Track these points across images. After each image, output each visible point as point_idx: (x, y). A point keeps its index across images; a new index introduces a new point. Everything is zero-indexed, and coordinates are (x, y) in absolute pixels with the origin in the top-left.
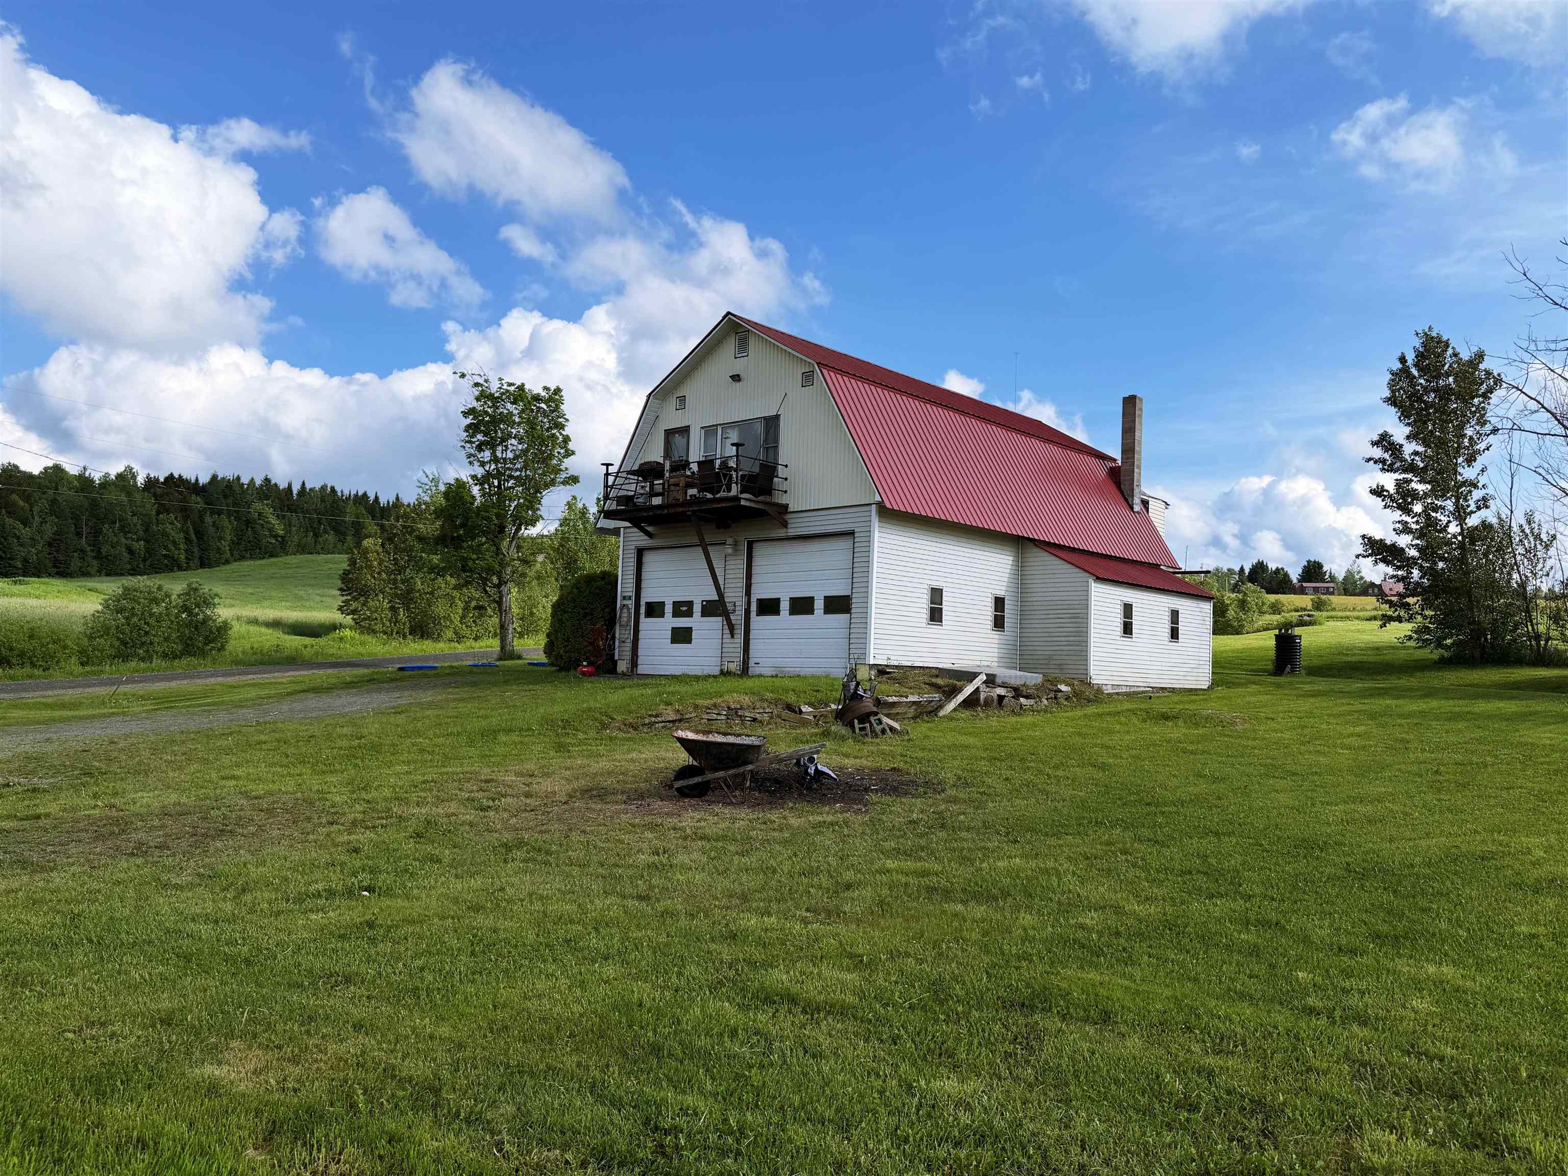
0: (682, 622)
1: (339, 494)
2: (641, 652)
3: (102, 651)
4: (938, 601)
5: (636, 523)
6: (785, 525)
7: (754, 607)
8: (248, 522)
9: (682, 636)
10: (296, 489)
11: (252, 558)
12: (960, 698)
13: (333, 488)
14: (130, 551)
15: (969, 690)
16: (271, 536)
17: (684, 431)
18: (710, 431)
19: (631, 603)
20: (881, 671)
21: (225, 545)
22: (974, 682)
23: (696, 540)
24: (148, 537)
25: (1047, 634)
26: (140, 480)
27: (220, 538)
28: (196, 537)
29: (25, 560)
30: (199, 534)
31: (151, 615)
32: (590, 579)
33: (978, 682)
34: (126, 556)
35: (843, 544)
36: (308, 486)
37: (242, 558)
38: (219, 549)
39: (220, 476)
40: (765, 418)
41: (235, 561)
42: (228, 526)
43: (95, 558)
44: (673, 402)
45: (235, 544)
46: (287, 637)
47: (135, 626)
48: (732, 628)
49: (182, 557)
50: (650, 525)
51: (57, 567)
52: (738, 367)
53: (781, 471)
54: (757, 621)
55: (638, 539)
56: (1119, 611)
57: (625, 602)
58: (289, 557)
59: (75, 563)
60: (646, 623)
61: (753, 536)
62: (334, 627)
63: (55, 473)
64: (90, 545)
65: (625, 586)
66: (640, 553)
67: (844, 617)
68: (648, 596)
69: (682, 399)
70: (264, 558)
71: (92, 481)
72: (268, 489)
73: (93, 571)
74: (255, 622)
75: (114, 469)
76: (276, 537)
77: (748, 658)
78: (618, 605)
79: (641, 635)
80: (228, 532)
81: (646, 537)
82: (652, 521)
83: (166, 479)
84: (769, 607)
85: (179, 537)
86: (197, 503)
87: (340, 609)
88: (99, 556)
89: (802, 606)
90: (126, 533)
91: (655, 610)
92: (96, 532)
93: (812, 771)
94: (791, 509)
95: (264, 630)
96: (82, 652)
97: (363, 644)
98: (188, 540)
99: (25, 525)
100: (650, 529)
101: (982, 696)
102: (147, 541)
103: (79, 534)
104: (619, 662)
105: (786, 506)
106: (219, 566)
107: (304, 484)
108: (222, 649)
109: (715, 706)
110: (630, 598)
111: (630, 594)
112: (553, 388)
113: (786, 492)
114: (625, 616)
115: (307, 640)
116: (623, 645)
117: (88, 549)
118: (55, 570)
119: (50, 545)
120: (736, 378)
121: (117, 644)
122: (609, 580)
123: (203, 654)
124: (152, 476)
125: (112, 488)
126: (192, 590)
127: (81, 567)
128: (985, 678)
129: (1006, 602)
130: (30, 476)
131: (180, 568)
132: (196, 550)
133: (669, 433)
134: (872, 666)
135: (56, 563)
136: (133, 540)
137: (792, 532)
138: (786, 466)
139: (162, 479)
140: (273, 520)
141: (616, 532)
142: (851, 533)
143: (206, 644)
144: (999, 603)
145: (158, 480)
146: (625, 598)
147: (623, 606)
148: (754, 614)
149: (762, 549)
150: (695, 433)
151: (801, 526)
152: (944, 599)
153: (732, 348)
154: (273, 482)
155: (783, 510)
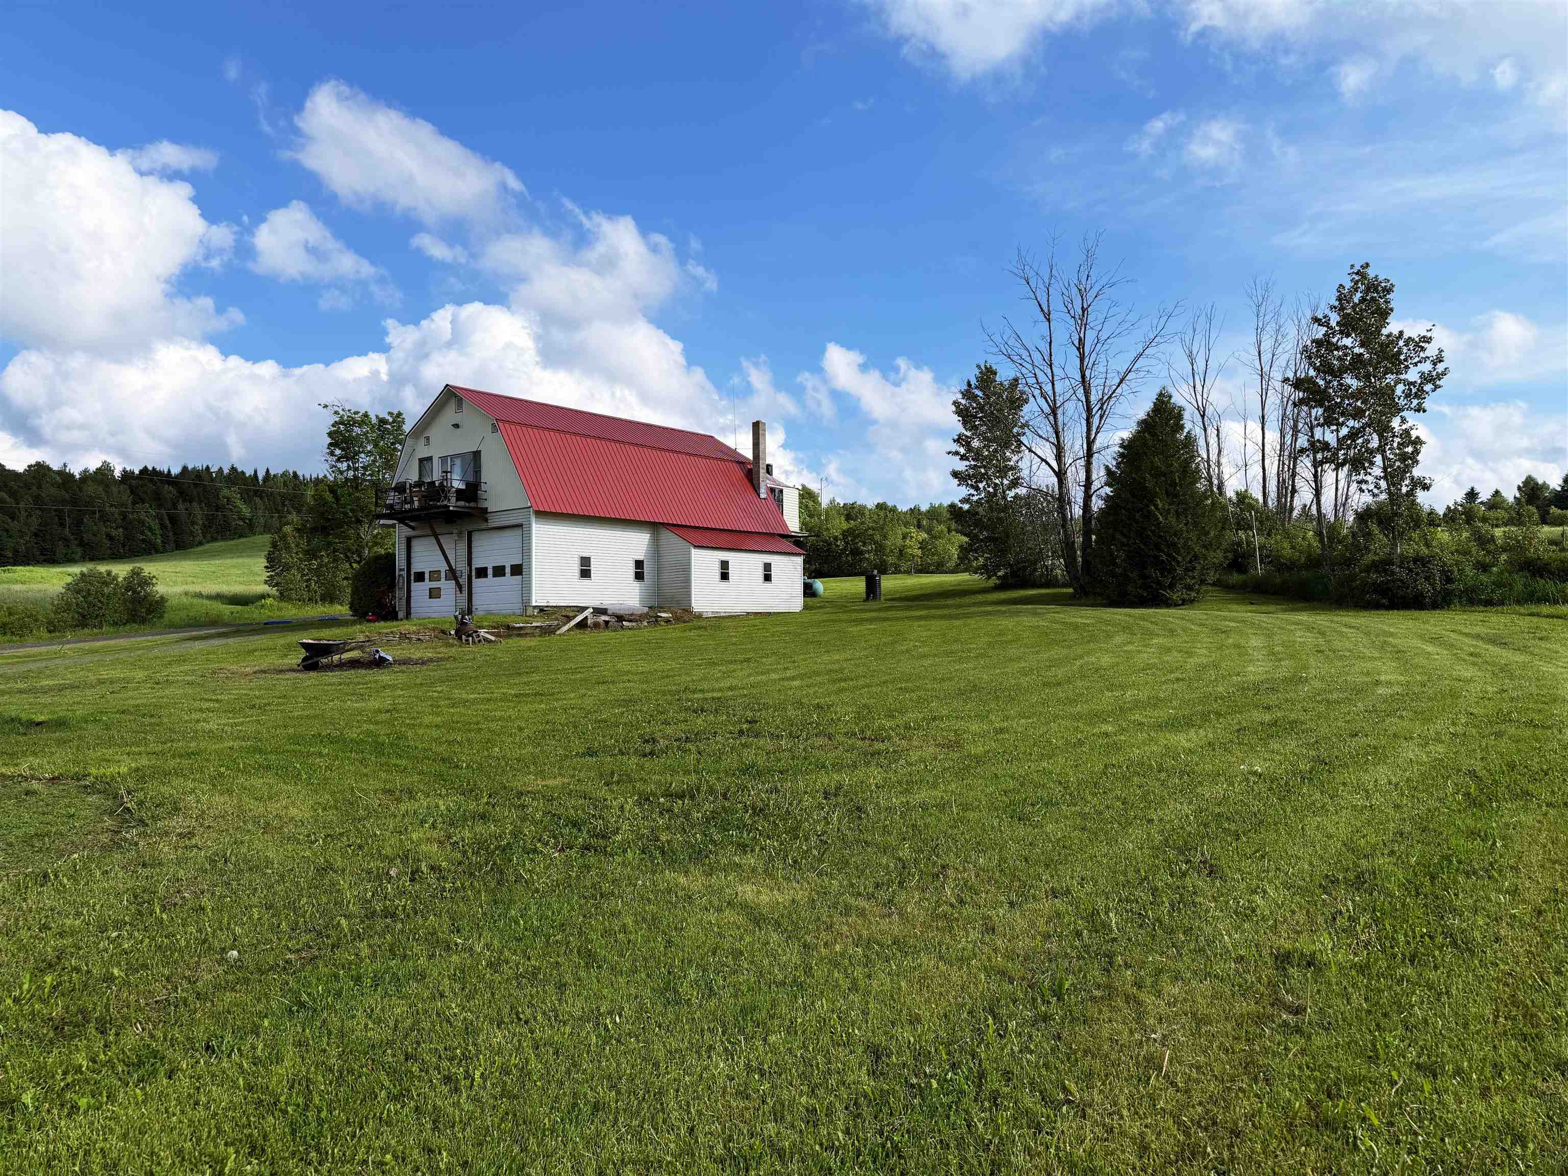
0: (435, 584)
1: (301, 478)
2: (413, 605)
3: (65, 622)
4: (587, 565)
5: (401, 521)
6: (486, 520)
7: (474, 573)
8: (218, 508)
9: (434, 594)
10: (261, 476)
11: (224, 539)
12: (573, 623)
13: (295, 473)
14: (110, 537)
15: (579, 618)
16: (240, 519)
17: (430, 459)
18: (443, 459)
19: (404, 573)
20: (542, 609)
21: (197, 529)
22: (584, 613)
23: (430, 533)
24: (126, 523)
25: (671, 582)
26: (117, 474)
27: (193, 523)
28: (171, 522)
29: (16, 551)
30: (173, 519)
31: (103, 595)
32: (378, 558)
33: (586, 613)
34: (107, 543)
35: (518, 532)
36: (272, 472)
37: (214, 539)
38: (192, 532)
39: (190, 467)
40: (473, 452)
41: (208, 542)
42: (199, 512)
43: (78, 545)
44: (422, 441)
45: (206, 528)
46: (224, 606)
47: (90, 603)
48: (459, 587)
49: (159, 541)
50: (412, 521)
51: (44, 555)
52: (457, 418)
53: (483, 487)
54: (477, 582)
55: (407, 532)
56: (717, 566)
57: (401, 573)
58: (256, 537)
59: (61, 550)
60: (415, 586)
61: (470, 528)
62: (263, 596)
63: (39, 470)
64: (73, 534)
65: (400, 562)
66: (409, 541)
67: (519, 577)
68: (416, 568)
69: (428, 438)
70: (234, 539)
71: (73, 476)
72: (235, 476)
73: (77, 557)
74: (200, 595)
75: (93, 464)
76: (243, 520)
77: (472, 604)
78: (397, 575)
79: (413, 594)
80: (199, 517)
81: (411, 530)
82: (413, 519)
83: (141, 471)
84: (482, 573)
85: (155, 525)
86: (169, 491)
87: (266, 582)
88: (81, 544)
89: (499, 571)
90: (105, 522)
91: (420, 577)
92: (79, 523)
93: (377, 657)
94: (490, 511)
95: (205, 602)
96: (50, 623)
97: (280, 609)
98: (163, 526)
99: (13, 518)
100: (412, 524)
101: (589, 622)
102: (125, 529)
103: (62, 525)
104: (399, 610)
105: (487, 509)
106: (192, 547)
107: (268, 470)
108: (161, 617)
109: (392, 632)
110: (403, 570)
111: (404, 567)
112: (395, 412)
113: (487, 500)
114: (401, 582)
115: (239, 608)
116: (401, 601)
117: (72, 538)
118: (43, 558)
119: (36, 535)
120: (456, 426)
121: (76, 616)
122: (390, 558)
123: (143, 621)
124: (128, 469)
125: (90, 483)
126: (135, 573)
127: (66, 554)
128: (592, 611)
129: (645, 563)
130: (14, 474)
131: (157, 551)
132: (171, 534)
133: (421, 461)
134: (535, 607)
135: (43, 551)
136: (112, 527)
137: (491, 525)
138: (486, 483)
139: (137, 472)
140: (240, 504)
141: (393, 526)
142: (520, 526)
143: (147, 614)
144: (639, 564)
145: (133, 473)
146: (400, 570)
147: (400, 576)
148: (474, 578)
149: (475, 536)
150: (435, 461)
151: (494, 522)
152: (592, 563)
153: (452, 405)
154: (239, 470)
155: (485, 510)
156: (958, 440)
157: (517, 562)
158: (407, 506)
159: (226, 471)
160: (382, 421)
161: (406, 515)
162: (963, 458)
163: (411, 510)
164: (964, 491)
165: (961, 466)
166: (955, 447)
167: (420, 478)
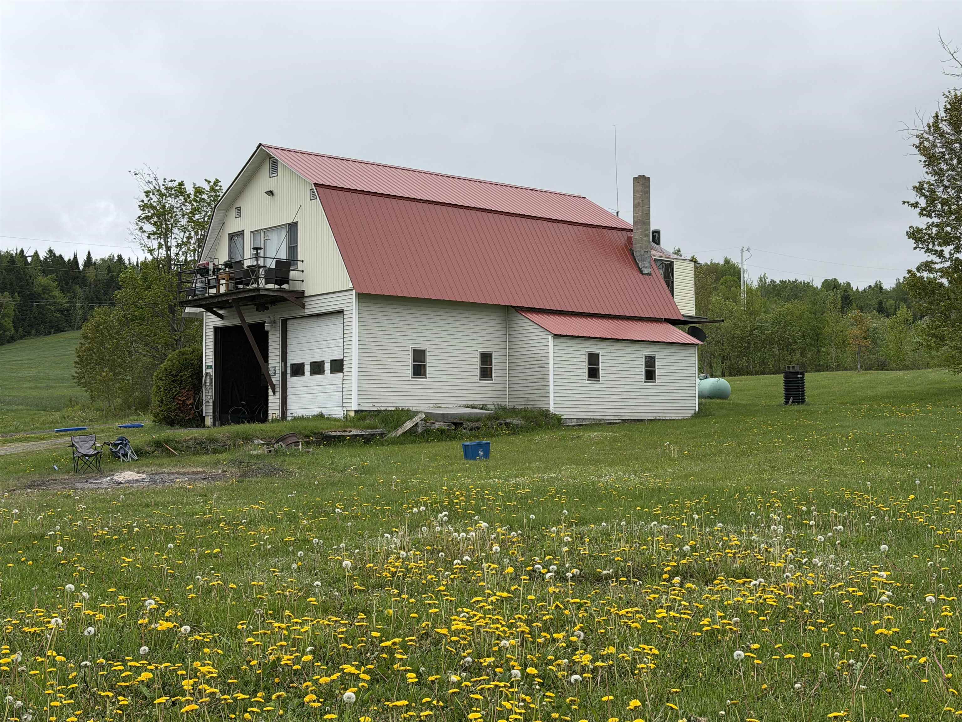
4: (423, 360)
5: (209, 309)
6: (303, 306)
7: (288, 370)
10: (81, 260)
12: (400, 431)
15: (408, 425)
16: (56, 310)
17: (241, 234)
18: (254, 233)
19: (212, 371)
22: (414, 420)
23: (240, 322)
25: (524, 381)
33: (417, 419)
35: (337, 320)
40: (289, 224)
44: (234, 211)
48: (272, 387)
50: (221, 308)
52: (271, 184)
53: (300, 266)
54: (292, 381)
55: (215, 322)
56: (585, 360)
57: (208, 371)
61: (285, 316)
65: (208, 357)
66: (217, 331)
67: (340, 375)
69: (239, 209)
72: (52, 262)
76: (60, 310)
77: (286, 410)
78: (204, 373)
81: (219, 319)
84: (298, 370)
89: (317, 368)
94: (307, 294)
100: (221, 312)
101: (420, 430)
104: (206, 418)
105: (303, 292)
110: (211, 367)
111: (211, 364)
113: (303, 281)
114: (208, 382)
116: (207, 404)
120: (271, 193)
128: (424, 416)
129: (493, 357)
133: (232, 236)
134: (357, 411)
137: (308, 312)
138: (303, 261)
140: (57, 293)
141: (201, 315)
142: (341, 312)
144: (485, 358)
146: (208, 367)
147: (207, 374)
148: (289, 375)
149: (291, 326)
150: (247, 236)
151: (313, 307)
152: (427, 357)
153: (267, 168)
154: (57, 254)
155: (301, 295)
156: (919, 189)
157: (338, 356)
158: (213, 291)
159: (42, 255)
160: (198, 191)
161: (212, 301)
162: (925, 212)
163: (218, 295)
164: (922, 257)
165: (922, 223)
166: (913, 197)
167: (230, 258)
